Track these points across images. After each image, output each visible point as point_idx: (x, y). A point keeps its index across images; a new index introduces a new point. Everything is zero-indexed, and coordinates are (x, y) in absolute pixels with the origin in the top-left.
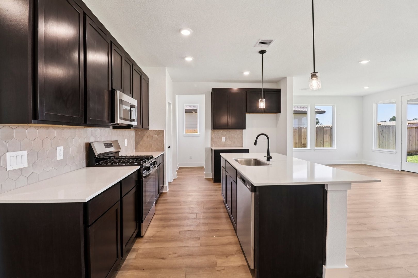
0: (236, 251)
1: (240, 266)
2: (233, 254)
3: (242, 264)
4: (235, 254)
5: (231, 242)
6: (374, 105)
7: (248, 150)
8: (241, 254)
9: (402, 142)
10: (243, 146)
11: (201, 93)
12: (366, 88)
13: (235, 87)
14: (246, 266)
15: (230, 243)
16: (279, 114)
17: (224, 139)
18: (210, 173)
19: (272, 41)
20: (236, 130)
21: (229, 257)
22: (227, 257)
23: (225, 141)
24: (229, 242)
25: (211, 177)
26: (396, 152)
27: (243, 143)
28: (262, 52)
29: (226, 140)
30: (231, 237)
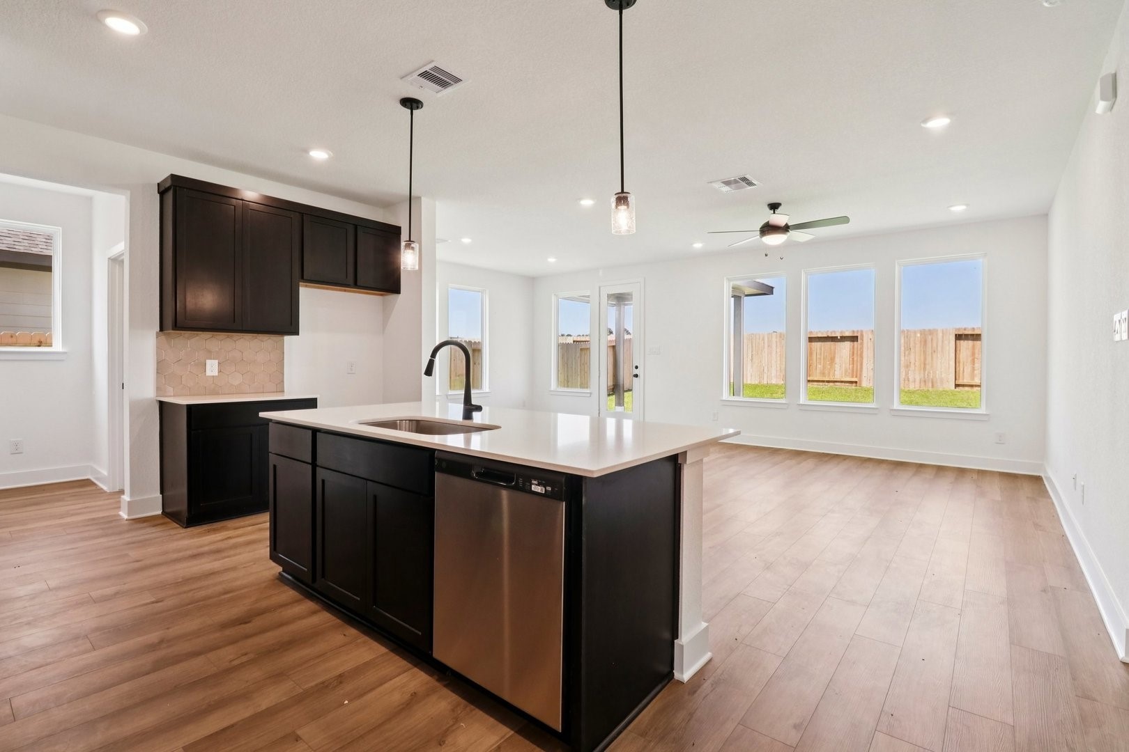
0: (453, 710)
1: (499, 747)
2: (451, 723)
3: (502, 738)
4: (457, 720)
5: (414, 695)
6: (553, 298)
7: (315, 400)
8: (471, 711)
9: (599, 373)
10: (284, 391)
11: (111, 183)
12: (552, 260)
13: (251, 190)
14: (511, 736)
15: (414, 699)
16: (392, 297)
17: (212, 367)
18: (153, 496)
19: (457, 80)
20: (261, 336)
21: (449, 740)
22: (441, 743)
23: (217, 374)
24: (407, 696)
25: (160, 512)
26: (591, 393)
27: (283, 381)
28: (411, 103)
29: (220, 371)
30: (403, 679)
